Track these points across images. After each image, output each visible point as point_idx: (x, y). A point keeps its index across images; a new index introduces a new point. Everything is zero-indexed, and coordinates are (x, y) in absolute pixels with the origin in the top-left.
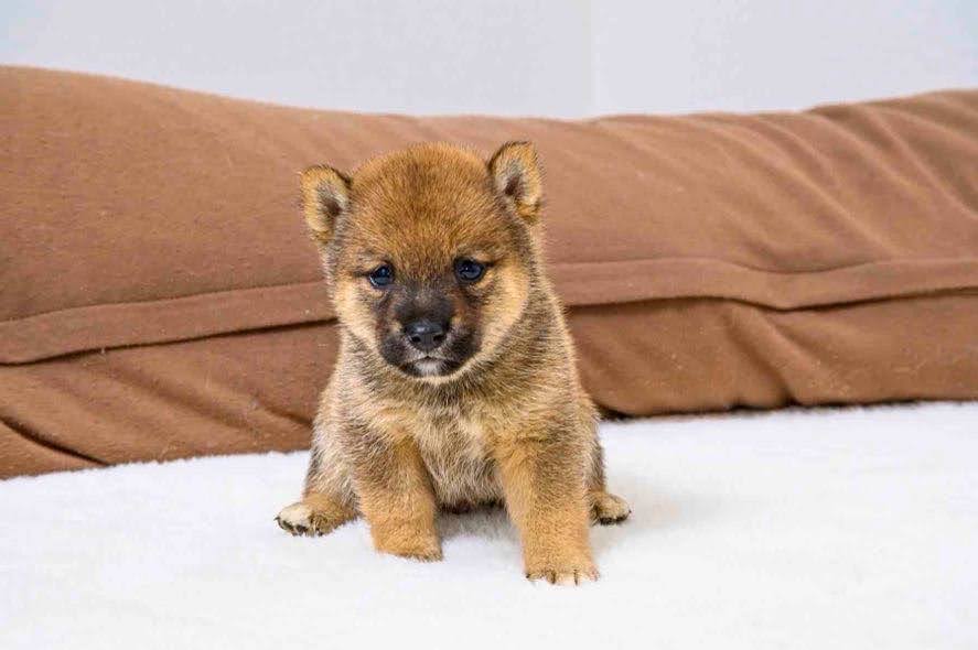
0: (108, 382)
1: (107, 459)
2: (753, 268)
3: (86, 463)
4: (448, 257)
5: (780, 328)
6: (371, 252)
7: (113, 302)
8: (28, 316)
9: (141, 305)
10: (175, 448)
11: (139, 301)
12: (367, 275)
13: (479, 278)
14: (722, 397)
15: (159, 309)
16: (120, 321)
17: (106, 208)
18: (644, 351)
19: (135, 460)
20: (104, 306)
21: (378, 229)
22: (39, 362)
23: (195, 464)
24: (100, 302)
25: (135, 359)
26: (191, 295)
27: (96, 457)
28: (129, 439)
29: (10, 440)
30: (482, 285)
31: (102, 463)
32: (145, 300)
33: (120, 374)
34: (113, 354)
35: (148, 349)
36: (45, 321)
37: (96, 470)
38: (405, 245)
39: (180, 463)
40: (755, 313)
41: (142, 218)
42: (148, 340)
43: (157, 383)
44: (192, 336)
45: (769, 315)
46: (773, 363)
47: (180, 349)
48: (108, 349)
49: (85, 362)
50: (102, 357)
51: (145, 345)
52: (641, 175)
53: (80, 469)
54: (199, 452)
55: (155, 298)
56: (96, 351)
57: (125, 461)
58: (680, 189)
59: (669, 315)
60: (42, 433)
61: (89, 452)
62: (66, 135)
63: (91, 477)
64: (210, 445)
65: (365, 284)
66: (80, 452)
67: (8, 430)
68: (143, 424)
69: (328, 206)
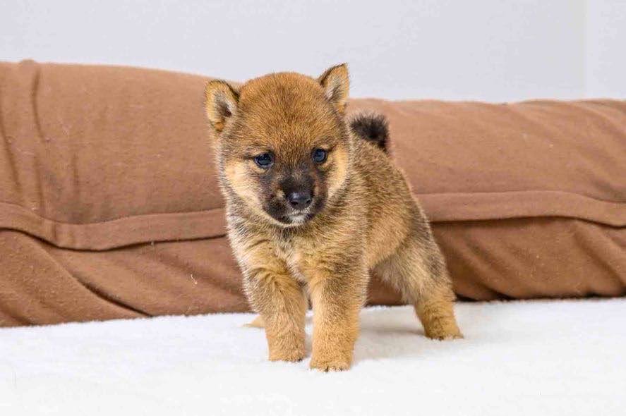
0: (155, 264)
1: (151, 313)
2: (597, 198)
3: (138, 314)
4: (309, 148)
5: (615, 239)
6: (257, 145)
7: (161, 213)
8: (107, 221)
9: (181, 214)
10: (197, 307)
11: (179, 212)
12: (253, 158)
13: (325, 160)
14: (576, 288)
15: (190, 217)
16: (165, 224)
17: (161, 153)
18: (516, 252)
19: (171, 314)
20: (155, 215)
21: (263, 130)
22: (112, 250)
23: (211, 318)
24: (152, 212)
25: (173, 249)
26: (211, 209)
27: (145, 311)
28: (167, 301)
29: (88, 298)
30: (326, 164)
31: (148, 315)
32: (182, 211)
33: (164, 259)
34: (160, 246)
35: (182, 244)
36: (117, 224)
37: (144, 319)
38: (282, 140)
39: (200, 317)
40: (595, 228)
41: (184, 159)
42: (182, 237)
43: (188, 264)
44: (211, 235)
45: (607, 231)
46: (609, 264)
47: (203, 244)
48: (156, 242)
49: (141, 250)
50: (152, 248)
51: (180, 241)
52: (525, 136)
53: (134, 318)
54: (213, 310)
55: (190, 210)
56: (148, 243)
57: (164, 314)
58: (551, 146)
59: (534, 229)
60: (110, 295)
61: (140, 308)
62: (142, 107)
63: (141, 323)
64: (220, 306)
65: (252, 164)
66: (135, 308)
67: (88, 291)
68: (177, 291)
69: (221, 106)
